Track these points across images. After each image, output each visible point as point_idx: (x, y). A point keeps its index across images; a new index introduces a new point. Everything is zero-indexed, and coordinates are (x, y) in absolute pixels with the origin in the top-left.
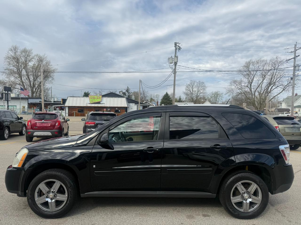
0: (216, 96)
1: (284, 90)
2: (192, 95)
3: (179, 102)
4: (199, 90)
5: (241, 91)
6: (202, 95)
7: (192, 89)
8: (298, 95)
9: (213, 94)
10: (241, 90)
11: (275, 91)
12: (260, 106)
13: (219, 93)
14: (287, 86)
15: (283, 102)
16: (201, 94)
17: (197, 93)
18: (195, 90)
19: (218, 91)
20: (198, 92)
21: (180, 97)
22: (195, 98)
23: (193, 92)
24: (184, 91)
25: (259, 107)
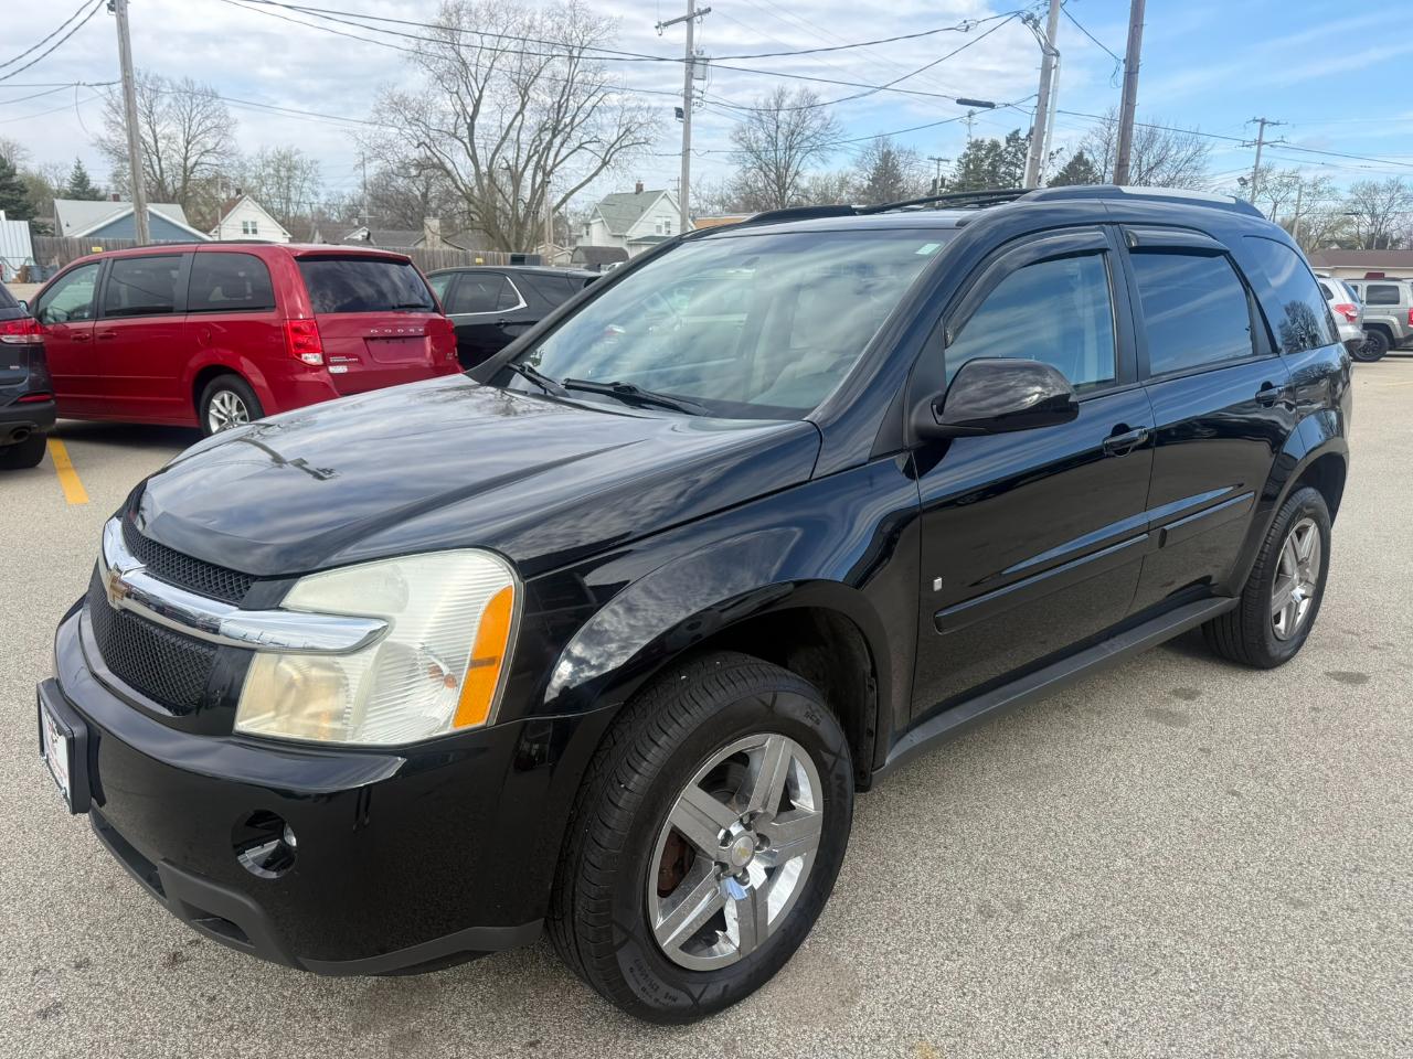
0: (283, 173)
1: (605, 163)
2: (154, 158)
3: (77, 198)
4: (194, 137)
5: (429, 153)
6: (214, 161)
7: (149, 123)
8: (645, 190)
9: (267, 164)
10: (429, 148)
11: (573, 168)
12: (517, 233)
13: (296, 158)
14: (617, 146)
15: (593, 217)
16: (207, 159)
17: (184, 151)
18: (167, 131)
19: (294, 150)
20: (188, 143)
21: (78, 168)
22: (173, 182)
23: (156, 142)
24: (103, 131)
25: (512, 240)
